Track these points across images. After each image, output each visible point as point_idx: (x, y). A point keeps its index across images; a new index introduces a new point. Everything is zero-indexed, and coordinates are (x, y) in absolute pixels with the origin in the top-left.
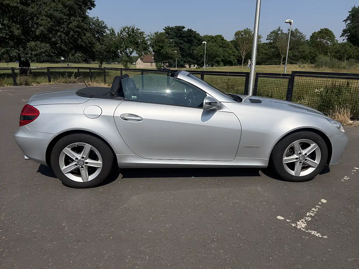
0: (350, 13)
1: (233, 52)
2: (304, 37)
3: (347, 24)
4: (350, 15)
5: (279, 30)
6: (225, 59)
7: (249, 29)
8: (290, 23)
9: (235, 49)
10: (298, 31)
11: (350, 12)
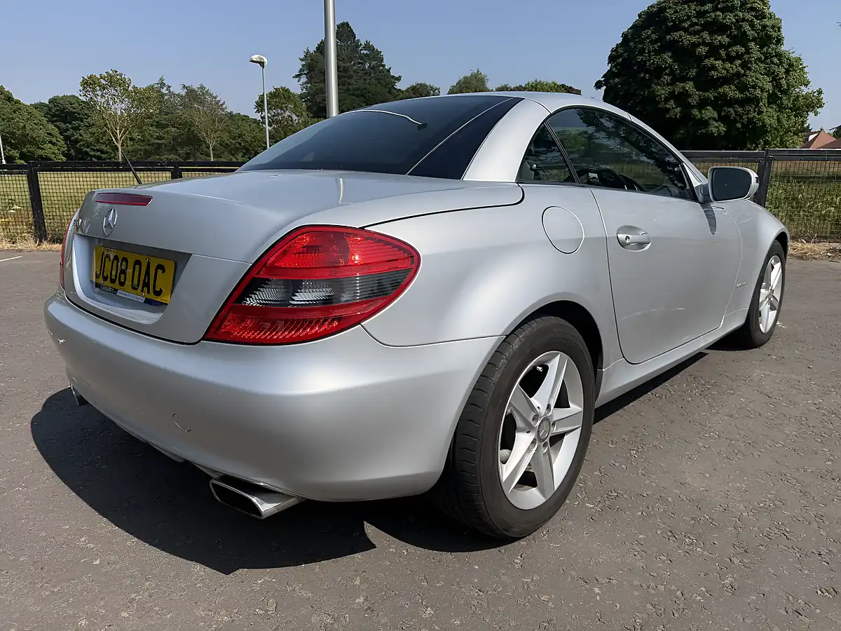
0: (304, 63)
1: (48, 134)
2: (222, 105)
3: (301, 83)
4: (303, 66)
5: (162, 84)
6: (29, 152)
7: (121, 75)
8: (262, 64)
9: (53, 127)
10: (207, 92)
11: (302, 60)
